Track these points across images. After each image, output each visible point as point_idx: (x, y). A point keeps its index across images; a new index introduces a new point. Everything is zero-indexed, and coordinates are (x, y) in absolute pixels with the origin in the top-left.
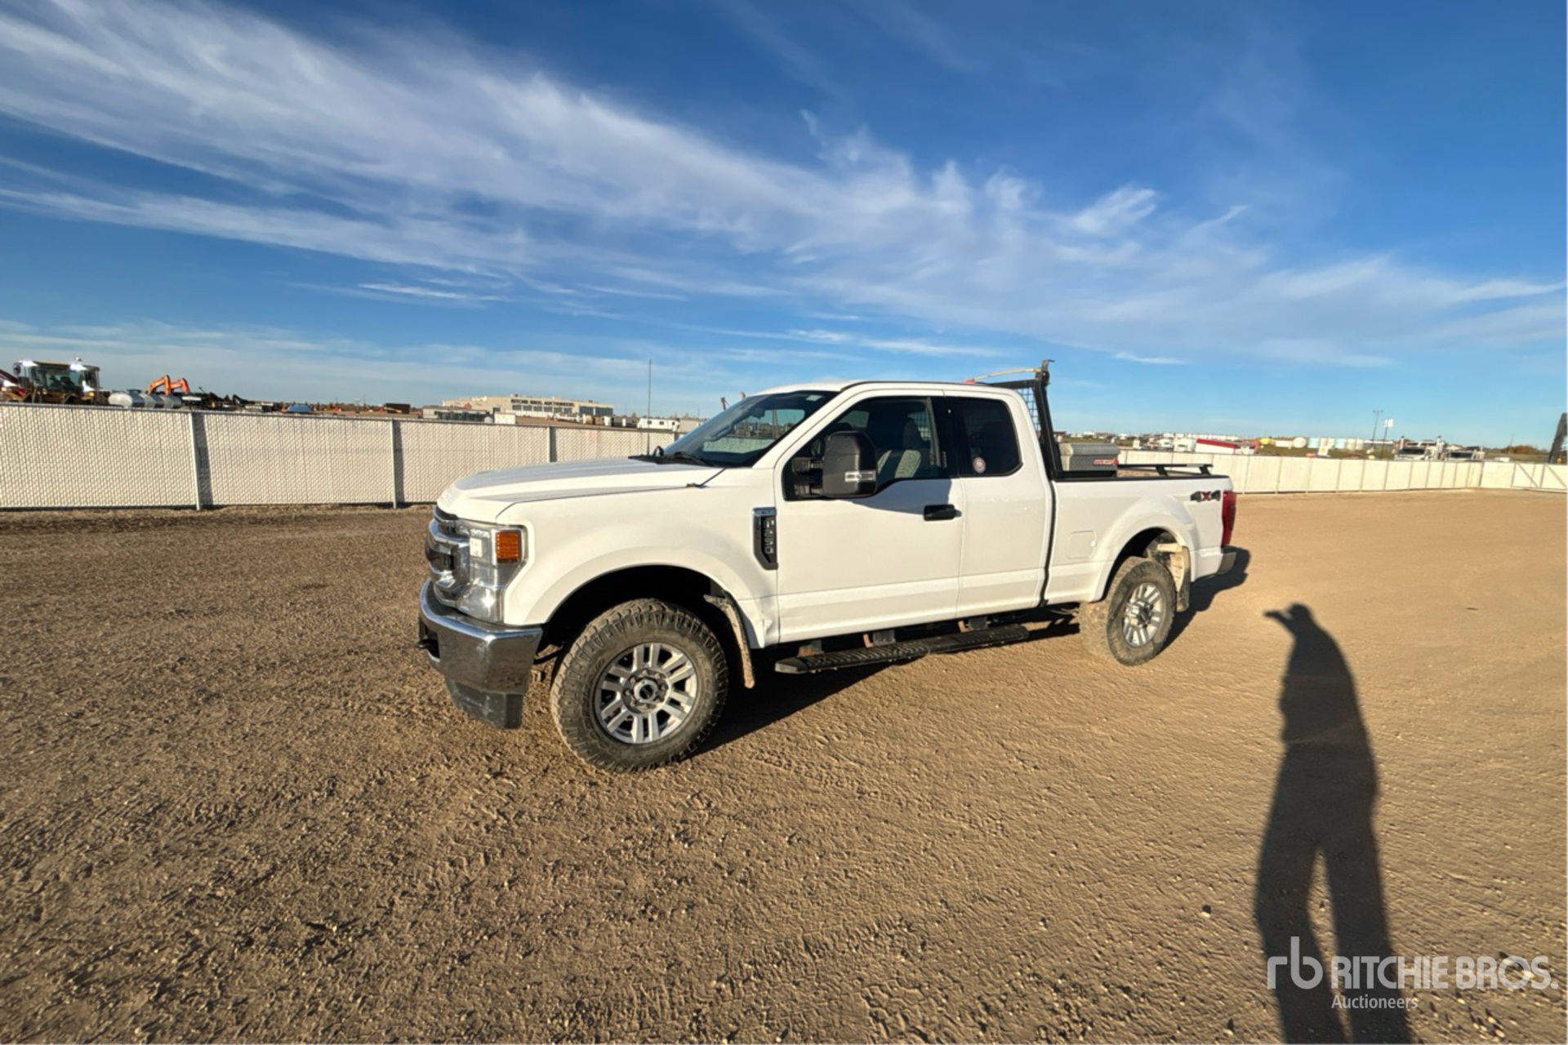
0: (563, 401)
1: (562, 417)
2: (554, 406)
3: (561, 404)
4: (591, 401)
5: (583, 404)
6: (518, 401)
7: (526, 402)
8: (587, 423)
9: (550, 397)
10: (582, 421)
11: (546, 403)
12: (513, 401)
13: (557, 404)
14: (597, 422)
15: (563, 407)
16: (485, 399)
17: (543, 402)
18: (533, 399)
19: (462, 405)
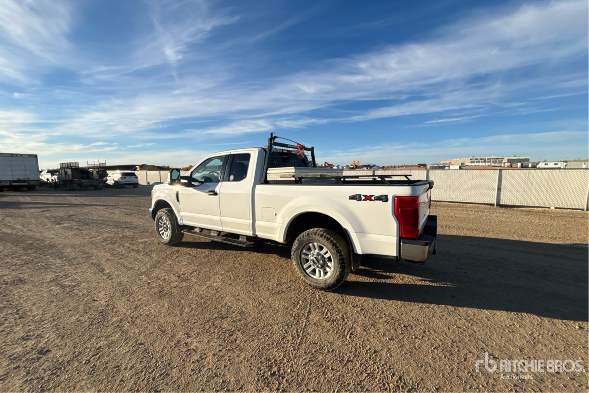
0: (497, 157)
1: (495, 165)
2: (492, 160)
3: (496, 159)
4: (515, 156)
5: (509, 158)
6: (474, 159)
7: (477, 159)
8: (508, 167)
9: (491, 156)
10: (505, 166)
11: (488, 159)
12: (471, 159)
13: (494, 159)
14: (513, 166)
15: (497, 160)
16: (458, 159)
17: (486, 159)
18: (481, 158)
19: (448, 163)
